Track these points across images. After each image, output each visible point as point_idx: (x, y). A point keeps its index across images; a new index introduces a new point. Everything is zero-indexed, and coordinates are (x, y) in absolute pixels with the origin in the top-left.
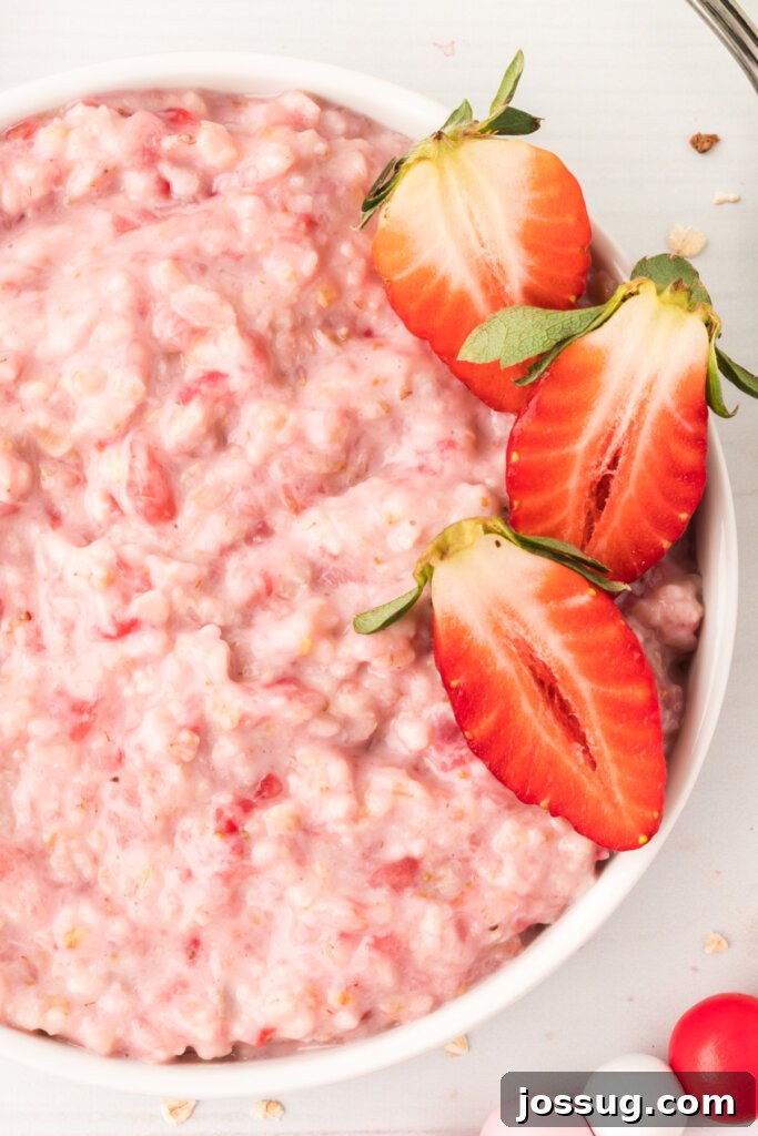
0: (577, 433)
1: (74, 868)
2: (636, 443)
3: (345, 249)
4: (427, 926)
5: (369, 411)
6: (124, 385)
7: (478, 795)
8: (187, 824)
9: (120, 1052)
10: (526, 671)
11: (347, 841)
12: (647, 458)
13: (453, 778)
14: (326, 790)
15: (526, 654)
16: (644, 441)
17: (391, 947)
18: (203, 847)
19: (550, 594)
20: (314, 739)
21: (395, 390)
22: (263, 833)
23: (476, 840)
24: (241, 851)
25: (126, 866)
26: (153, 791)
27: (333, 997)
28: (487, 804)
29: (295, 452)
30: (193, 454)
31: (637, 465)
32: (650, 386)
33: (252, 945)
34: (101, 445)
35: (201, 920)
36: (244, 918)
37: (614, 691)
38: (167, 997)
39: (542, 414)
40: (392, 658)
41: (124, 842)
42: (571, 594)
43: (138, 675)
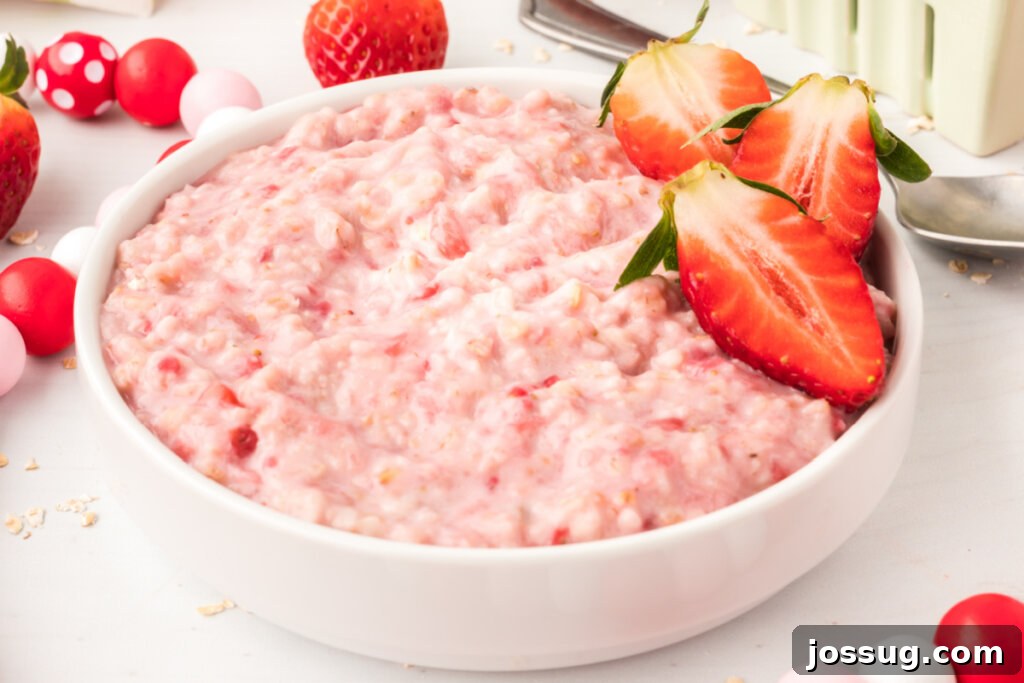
0: (777, 169)
1: (387, 436)
2: (823, 170)
3: (590, 142)
5: (617, 199)
6: (427, 180)
7: (728, 380)
8: (486, 401)
10: (755, 268)
11: (620, 404)
12: (833, 181)
13: (707, 375)
14: (600, 376)
16: (830, 169)
18: (501, 410)
19: (767, 218)
20: (588, 357)
21: (635, 190)
22: (549, 397)
23: (731, 408)
24: (530, 407)
26: (454, 380)
27: (617, 500)
28: (737, 386)
29: (560, 217)
30: (481, 220)
31: (826, 187)
32: (827, 132)
33: (546, 475)
34: (410, 221)
35: (499, 457)
36: (536, 459)
37: (831, 281)
38: (470, 511)
39: (747, 158)
40: (647, 301)
41: (431, 415)
42: (785, 215)
43: (441, 322)
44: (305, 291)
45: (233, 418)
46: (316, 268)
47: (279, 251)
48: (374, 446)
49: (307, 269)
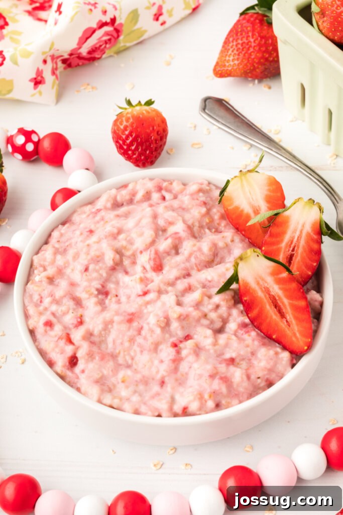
0: (282, 241)
1: (126, 360)
2: (300, 243)
3: (214, 210)
4: (237, 374)
5: (221, 244)
6: (149, 234)
7: (253, 340)
8: (162, 347)
9: (137, 412)
10: (267, 296)
11: (212, 351)
12: (303, 247)
13: (246, 336)
14: (206, 337)
15: (267, 291)
16: (302, 242)
17: (226, 380)
18: (167, 352)
19: (274, 274)
20: (202, 325)
21: (229, 240)
22: (185, 348)
23: (253, 354)
24: (178, 352)
25: (143, 359)
26: (151, 336)
27: (206, 396)
28: (256, 343)
29: (198, 254)
30: (168, 254)
31: (300, 250)
32: (303, 226)
33: (181, 382)
34: (141, 252)
35: (165, 374)
36: (179, 374)
38: (153, 397)
39: (271, 235)
40: (227, 301)
41: (142, 352)
42: (281, 273)
43: (149, 306)
44: (99, 287)
45: (69, 350)
46: (104, 275)
47: (91, 267)
48: (120, 365)
49: (101, 275)
